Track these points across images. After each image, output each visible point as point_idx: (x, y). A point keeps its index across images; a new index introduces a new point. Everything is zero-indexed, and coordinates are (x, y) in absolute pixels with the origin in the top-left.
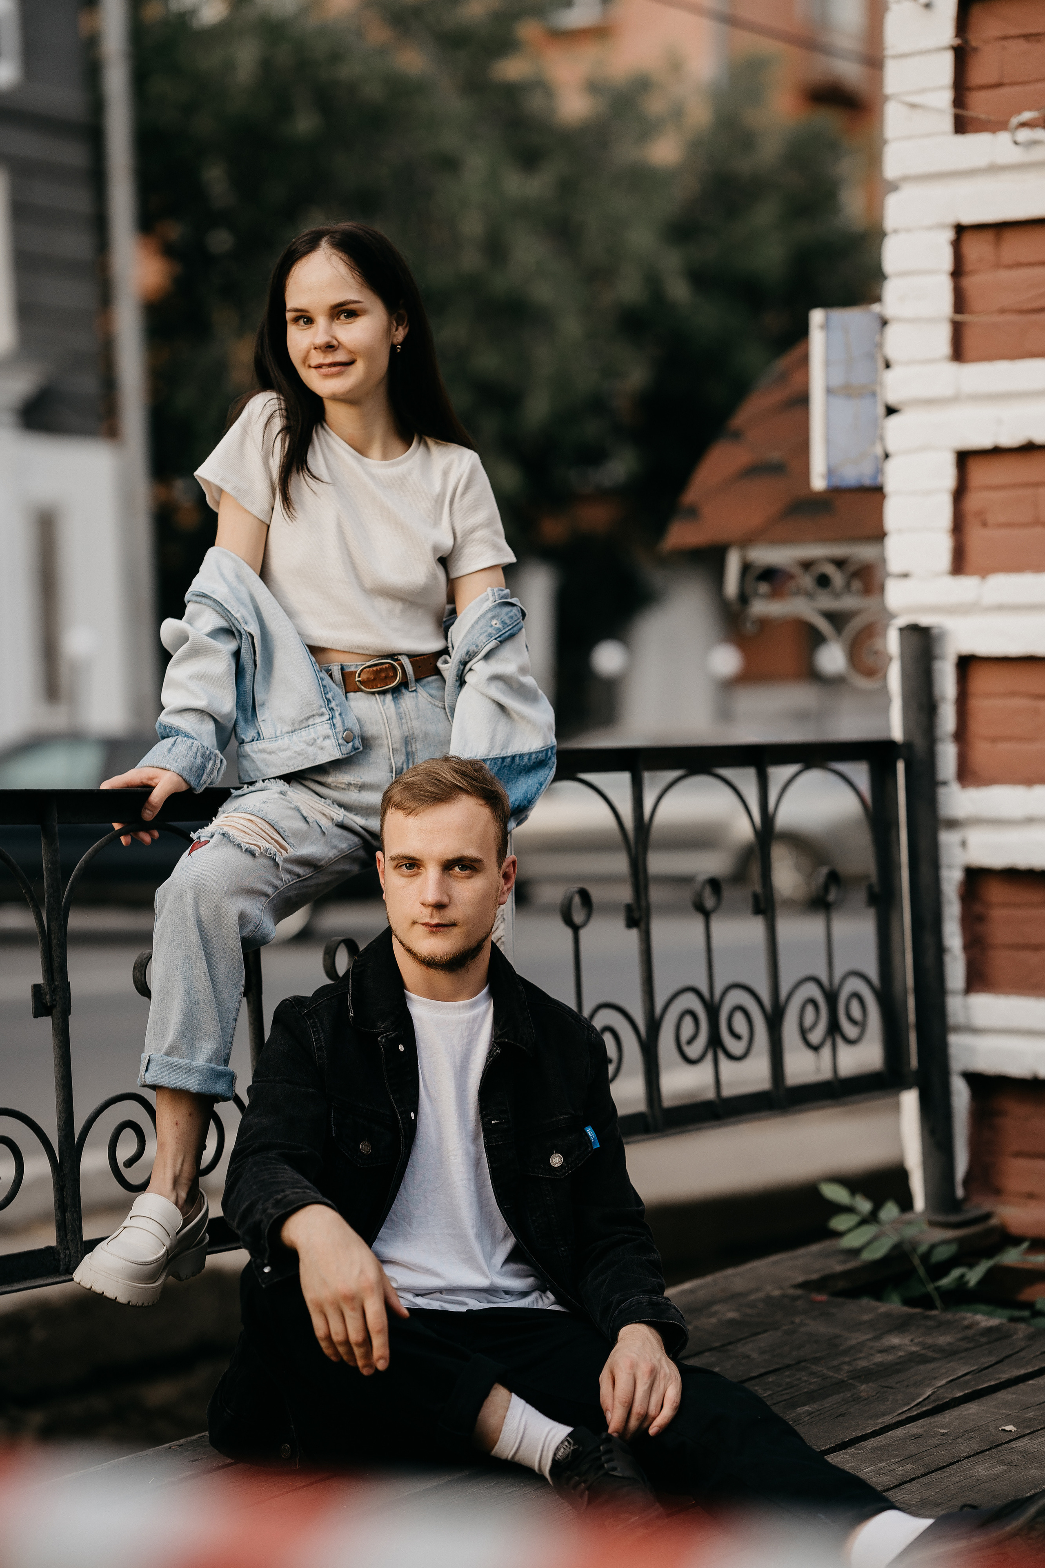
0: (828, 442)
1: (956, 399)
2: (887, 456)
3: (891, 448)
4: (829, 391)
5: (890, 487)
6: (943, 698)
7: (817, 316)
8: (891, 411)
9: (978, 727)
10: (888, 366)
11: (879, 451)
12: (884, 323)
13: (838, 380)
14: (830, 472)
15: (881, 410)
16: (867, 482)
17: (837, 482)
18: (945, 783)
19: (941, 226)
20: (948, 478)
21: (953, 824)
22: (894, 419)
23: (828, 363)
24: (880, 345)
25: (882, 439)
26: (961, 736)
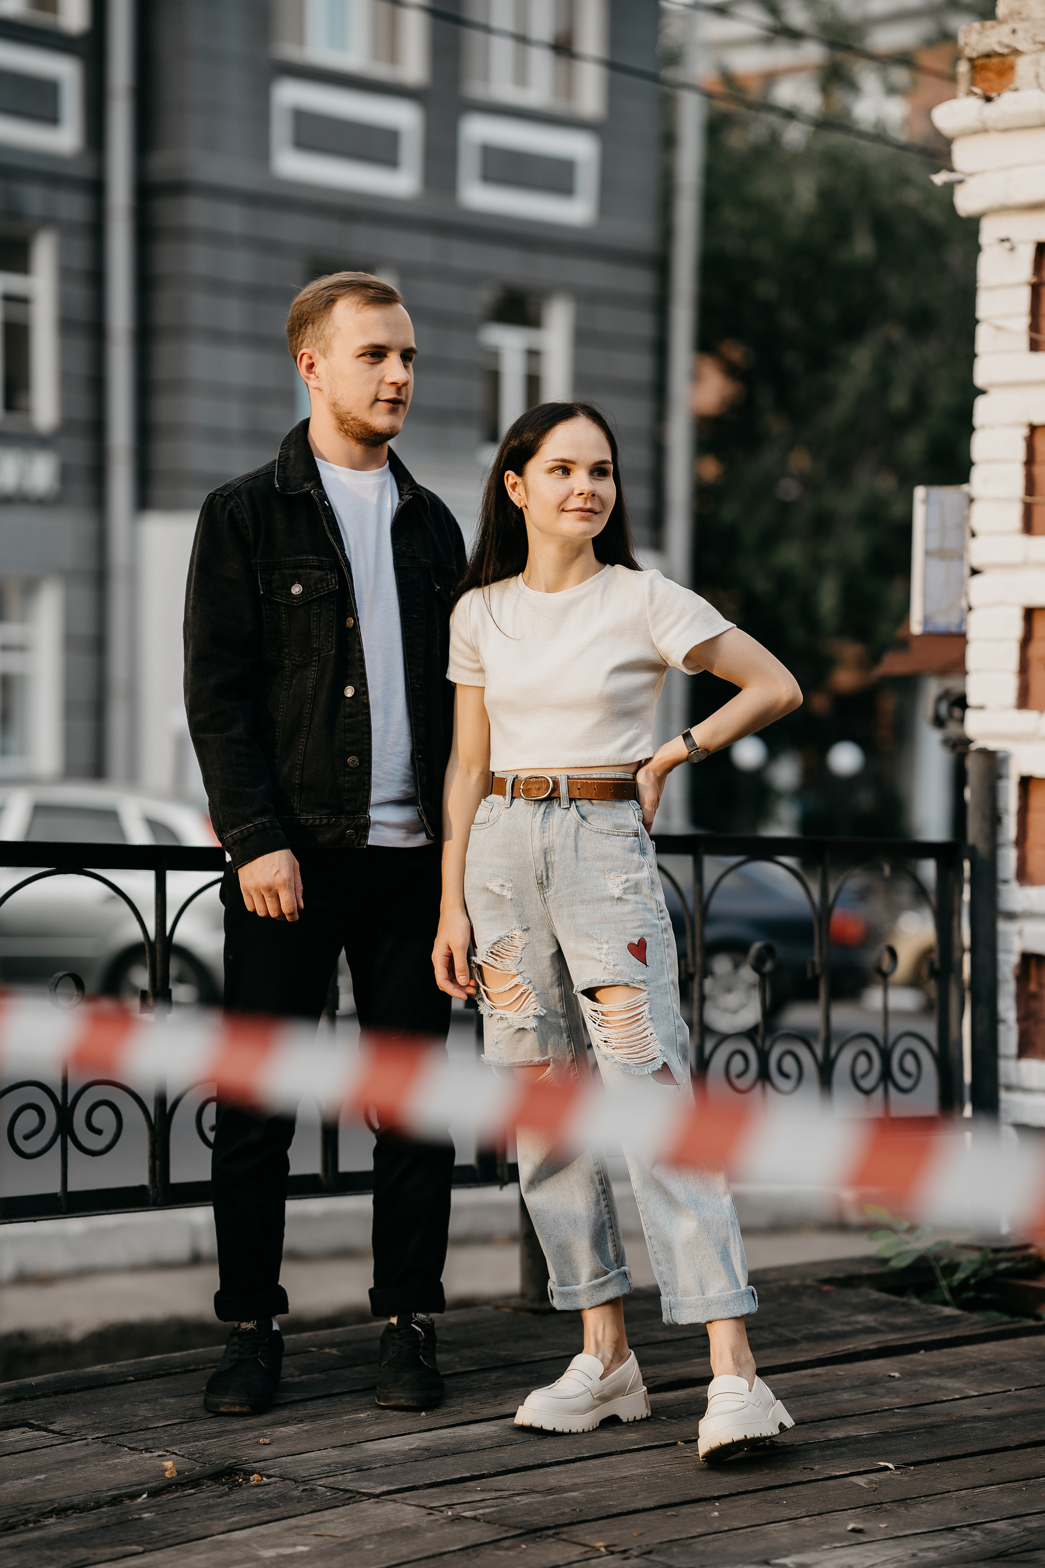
0: (925, 595)
1: (1024, 564)
2: (970, 609)
3: (974, 602)
4: (928, 553)
5: (971, 635)
6: (1007, 811)
7: (920, 492)
8: (975, 572)
9: (1035, 836)
10: (973, 535)
11: (964, 604)
12: (971, 500)
13: (934, 544)
14: (926, 620)
15: (967, 571)
16: (954, 629)
17: (931, 628)
18: (1006, 882)
19: (1017, 425)
20: (1017, 629)
21: (1011, 916)
22: (977, 579)
23: (927, 531)
24: (967, 518)
25: (966, 594)
26: (1021, 841)
